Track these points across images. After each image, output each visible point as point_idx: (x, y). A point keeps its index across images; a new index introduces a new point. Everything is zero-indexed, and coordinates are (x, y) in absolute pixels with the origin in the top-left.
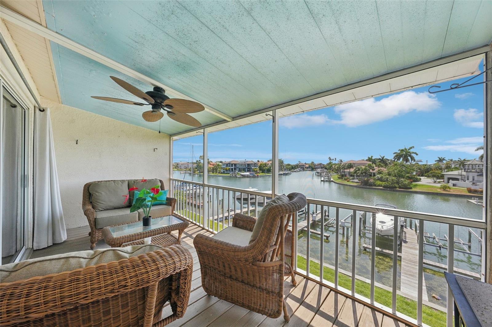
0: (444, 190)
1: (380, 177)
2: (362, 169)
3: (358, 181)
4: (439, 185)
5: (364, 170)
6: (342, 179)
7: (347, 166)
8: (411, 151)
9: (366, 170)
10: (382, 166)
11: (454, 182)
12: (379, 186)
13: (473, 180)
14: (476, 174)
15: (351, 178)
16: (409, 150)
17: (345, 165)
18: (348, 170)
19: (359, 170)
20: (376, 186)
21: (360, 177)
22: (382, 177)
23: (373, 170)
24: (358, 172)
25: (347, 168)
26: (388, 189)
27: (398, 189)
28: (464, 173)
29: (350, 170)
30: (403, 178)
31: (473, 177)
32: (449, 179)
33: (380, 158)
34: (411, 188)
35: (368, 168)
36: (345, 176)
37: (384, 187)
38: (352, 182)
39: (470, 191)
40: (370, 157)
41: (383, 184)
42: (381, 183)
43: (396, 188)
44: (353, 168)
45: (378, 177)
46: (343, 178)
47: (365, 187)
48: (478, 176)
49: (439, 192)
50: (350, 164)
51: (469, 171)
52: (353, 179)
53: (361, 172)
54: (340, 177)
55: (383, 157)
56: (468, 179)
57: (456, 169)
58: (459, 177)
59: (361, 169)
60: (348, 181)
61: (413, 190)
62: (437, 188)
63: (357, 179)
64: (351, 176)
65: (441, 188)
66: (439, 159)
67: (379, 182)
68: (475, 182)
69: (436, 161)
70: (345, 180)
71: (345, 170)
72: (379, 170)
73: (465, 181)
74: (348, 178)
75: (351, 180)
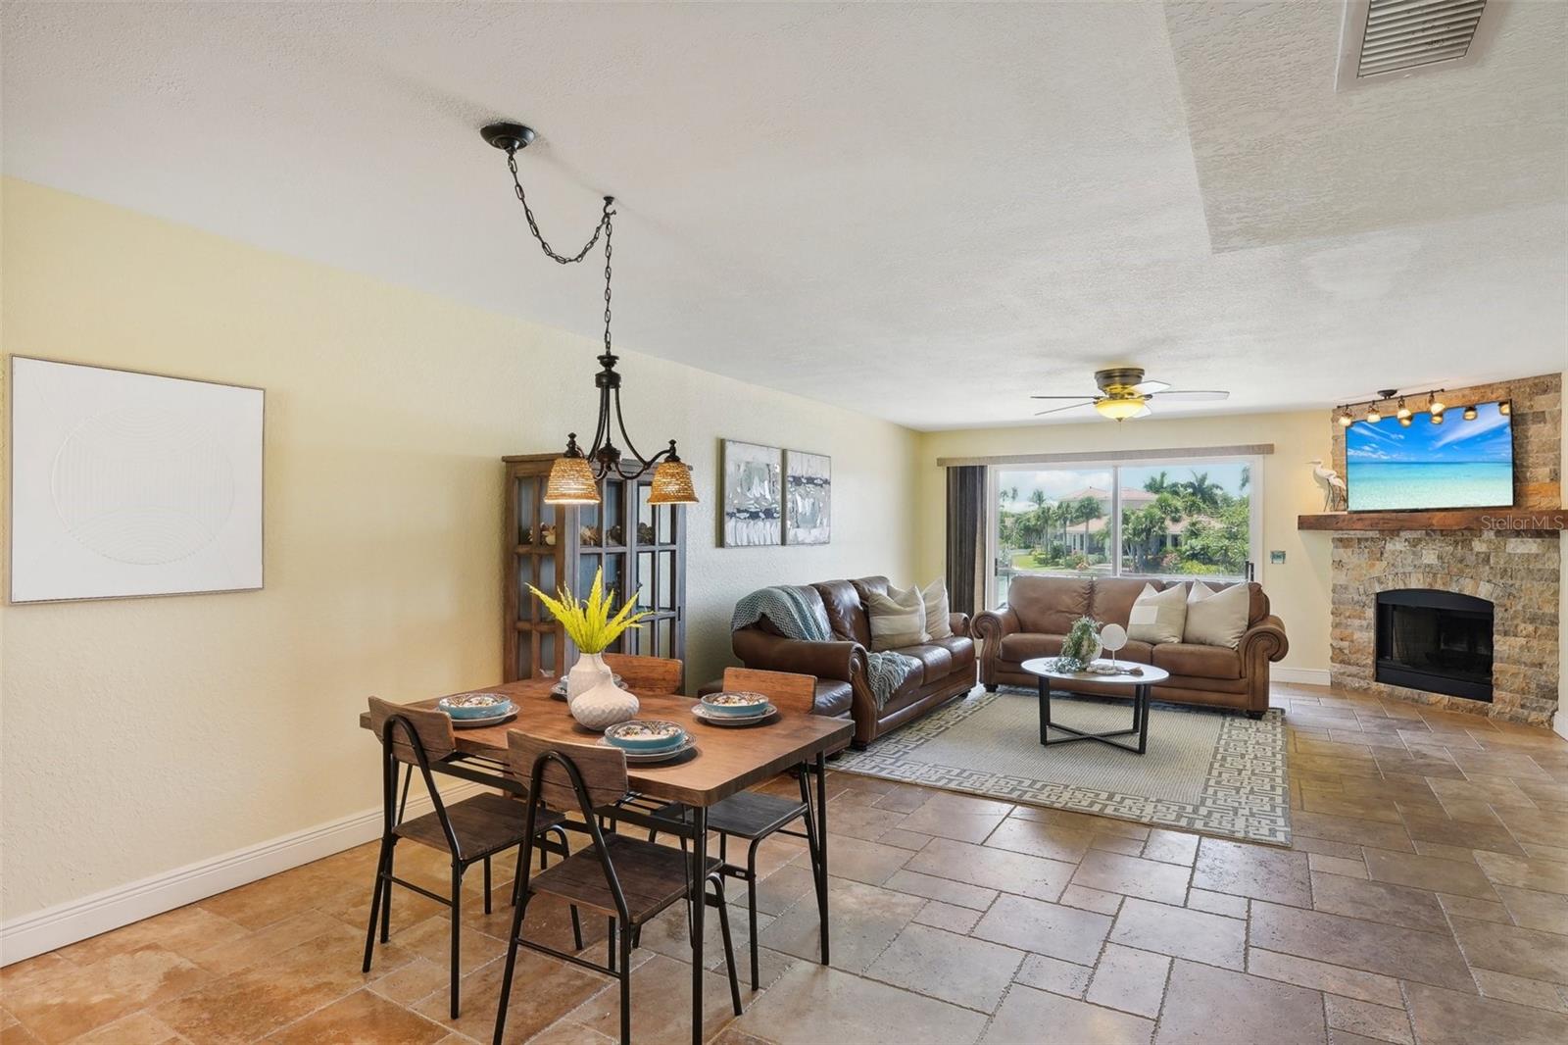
1: (1199, 547)
2: (1138, 517)
5: (1144, 519)
6: (1057, 564)
7: (1077, 511)
9: (1151, 522)
10: (1199, 511)
15: (1092, 557)
17: (1068, 506)
18: (1081, 528)
22: (1204, 547)
23: (1176, 520)
25: (1077, 517)
29: (1087, 528)
33: (1193, 480)
35: (1158, 513)
36: (1069, 551)
40: (1158, 478)
42: (1203, 567)
44: (1099, 517)
45: (1192, 548)
46: (1061, 561)
50: (1090, 500)
52: (1099, 562)
53: (1134, 529)
54: (1049, 556)
55: (1204, 479)
59: (1133, 517)
64: (1091, 551)
67: (1196, 568)
70: (1069, 566)
71: (1069, 529)
72: (1194, 524)
74: (1081, 559)
75: (1093, 564)
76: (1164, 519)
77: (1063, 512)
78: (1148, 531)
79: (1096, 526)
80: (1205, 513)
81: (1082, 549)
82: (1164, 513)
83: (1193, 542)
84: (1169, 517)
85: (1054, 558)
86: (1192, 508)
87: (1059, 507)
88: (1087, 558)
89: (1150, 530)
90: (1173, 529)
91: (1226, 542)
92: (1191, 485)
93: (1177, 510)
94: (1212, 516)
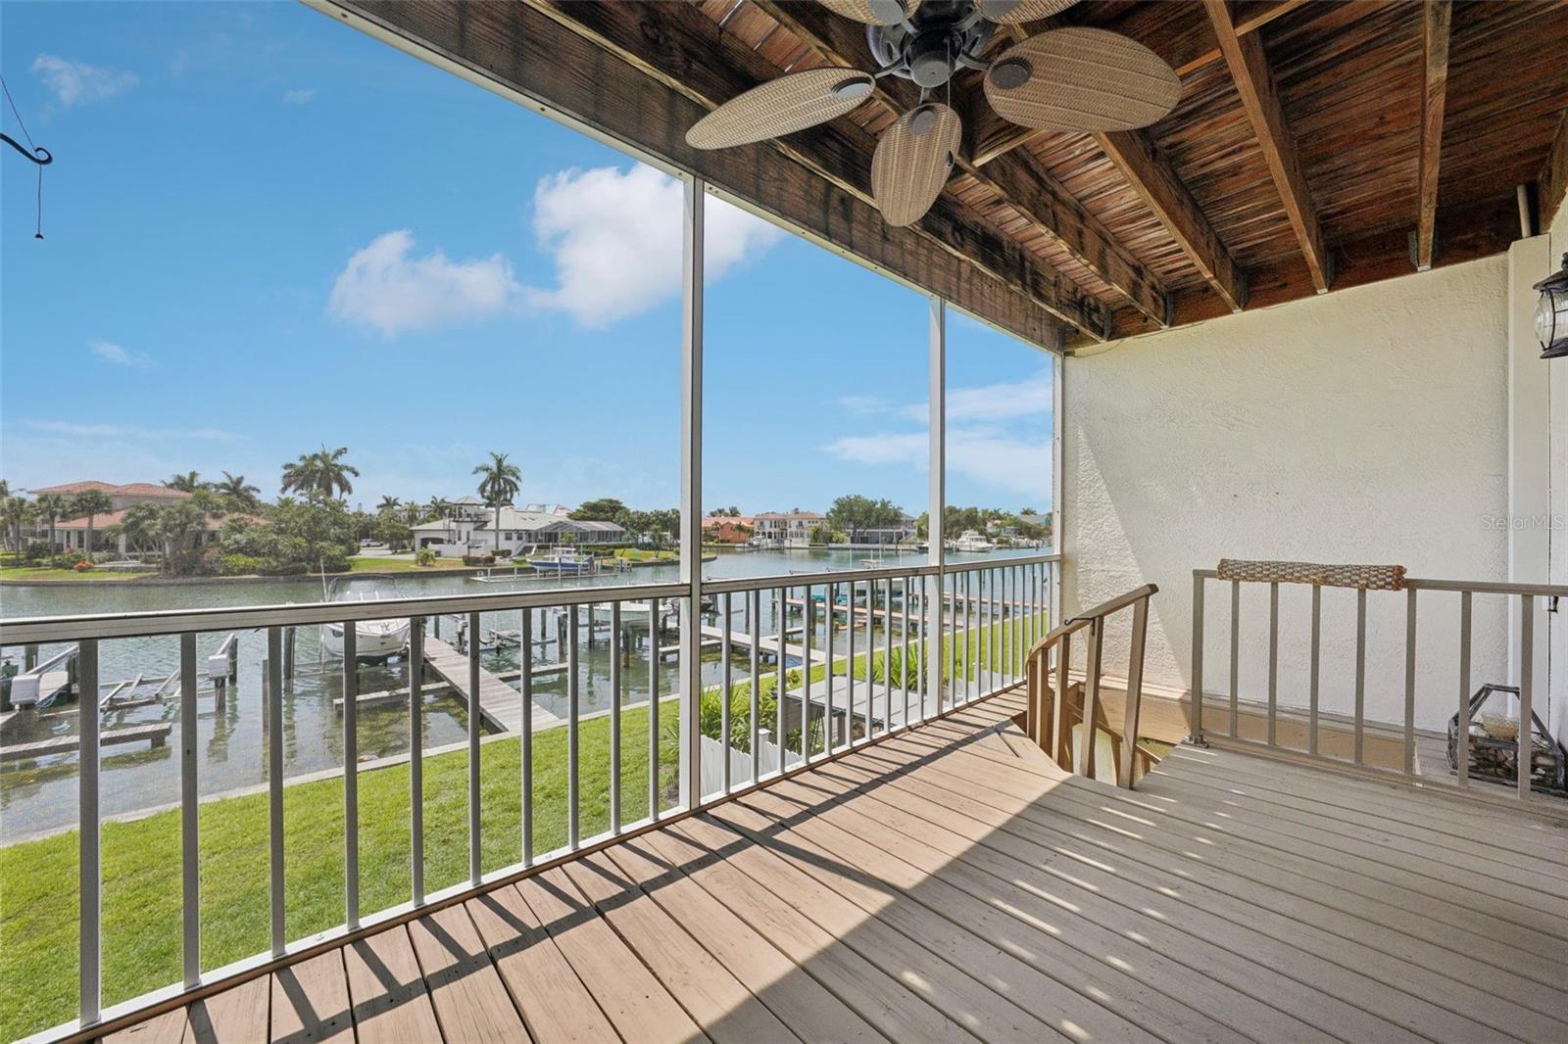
0: (424, 565)
1: (245, 541)
2: (168, 513)
3: (143, 565)
4: (412, 557)
5: (177, 515)
6: (38, 564)
7: (72, 505)
8: (341, 461)
9: (186, 518)
10: (237, 509)
11: (436, 547)
12: (242, 571)
13: (468, 539)
14: (471, 526)
15: (96, 555)
16: (335, 457)
18: (82, 523)
19: (152, 514)
20: (233, 574)
21: (150, 549)
22: (250, 542)
23: (216, 516)
24: (147, 522)
25: (73, 511)
26: (281, 578)
27: (309, 574)
28: (453, 525)
29: (91, 523)
30: (325, 539)
31: (468, 533)
32: (425, 542)
33: (227, 481)
34: (348, 568)
35: (196, 509)
36: (59, 549)
37: (263, 572)
38: (111, 570)
39: (468, 560)
40: (187, 476)
41: (259, 562)
42: (250, 559)
43: (305, 570)
44: (108, 513)
45: (236, 542)
46: (42, 560)
47: (179, 580)
48: (475, 529)
49: (414, 571)
50: (95, 493)
51: (460, 519)
52: (111, 559)
54: (20, 557)
55: (240, 480)
56: (459, 539)
57: (433, 518)
58: (444, 536)
59: (162, 513)
60: (82, 570)
61: (354, 571)
62: (408, 562)
63: (136, 558)
64: (96, 548)
65: (416, 562)
66: (384, 502)
67: (242, 560)
68: (470, 543)
69: (379, 507)
70: (58, 565)
71: (58, 525)
72: (234, 521)
73: (455, 543)
74: (79, 558)
75: (100, 563)
76: (200, 516)
77: (49, 507)
78: (183, 526)
79: (101, 521)
80: (244, 511)
81: (81, 546)
82: (204, 509)
83: (238, 536)
84: (208, 514)
85: (29, 558)
86: (232, 507)
87: (40, 500)
88: (91, 557)
89: (185, 524)
90: (214, 525)
91: (275, 537)
92: (224, 486)
93: (218, 507)
94: (251, 513)
